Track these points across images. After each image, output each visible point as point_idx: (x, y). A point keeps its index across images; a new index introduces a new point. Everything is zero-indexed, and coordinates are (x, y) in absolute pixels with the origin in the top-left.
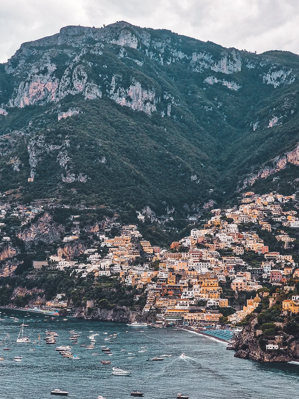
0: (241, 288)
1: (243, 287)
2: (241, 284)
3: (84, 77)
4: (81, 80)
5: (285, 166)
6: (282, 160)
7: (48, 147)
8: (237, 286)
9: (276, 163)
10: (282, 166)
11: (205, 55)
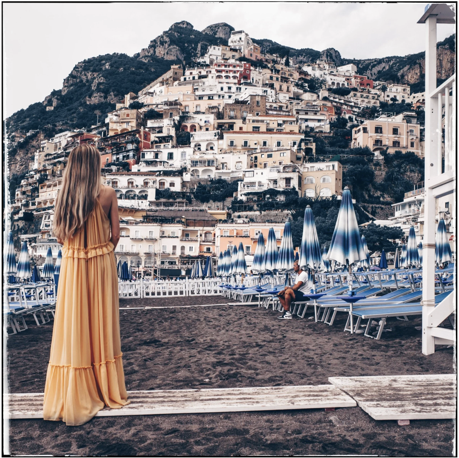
0: (396, 144)
1: (403, 143)
2: (395, 131)
3: (166, 42)
4: (163, 45)
5: (417, 80)
6: (414, 71)
7: (85, 75)
8: (378, 136)
9: (403, 76)
10: (413, 79)
11: (304, 57)
